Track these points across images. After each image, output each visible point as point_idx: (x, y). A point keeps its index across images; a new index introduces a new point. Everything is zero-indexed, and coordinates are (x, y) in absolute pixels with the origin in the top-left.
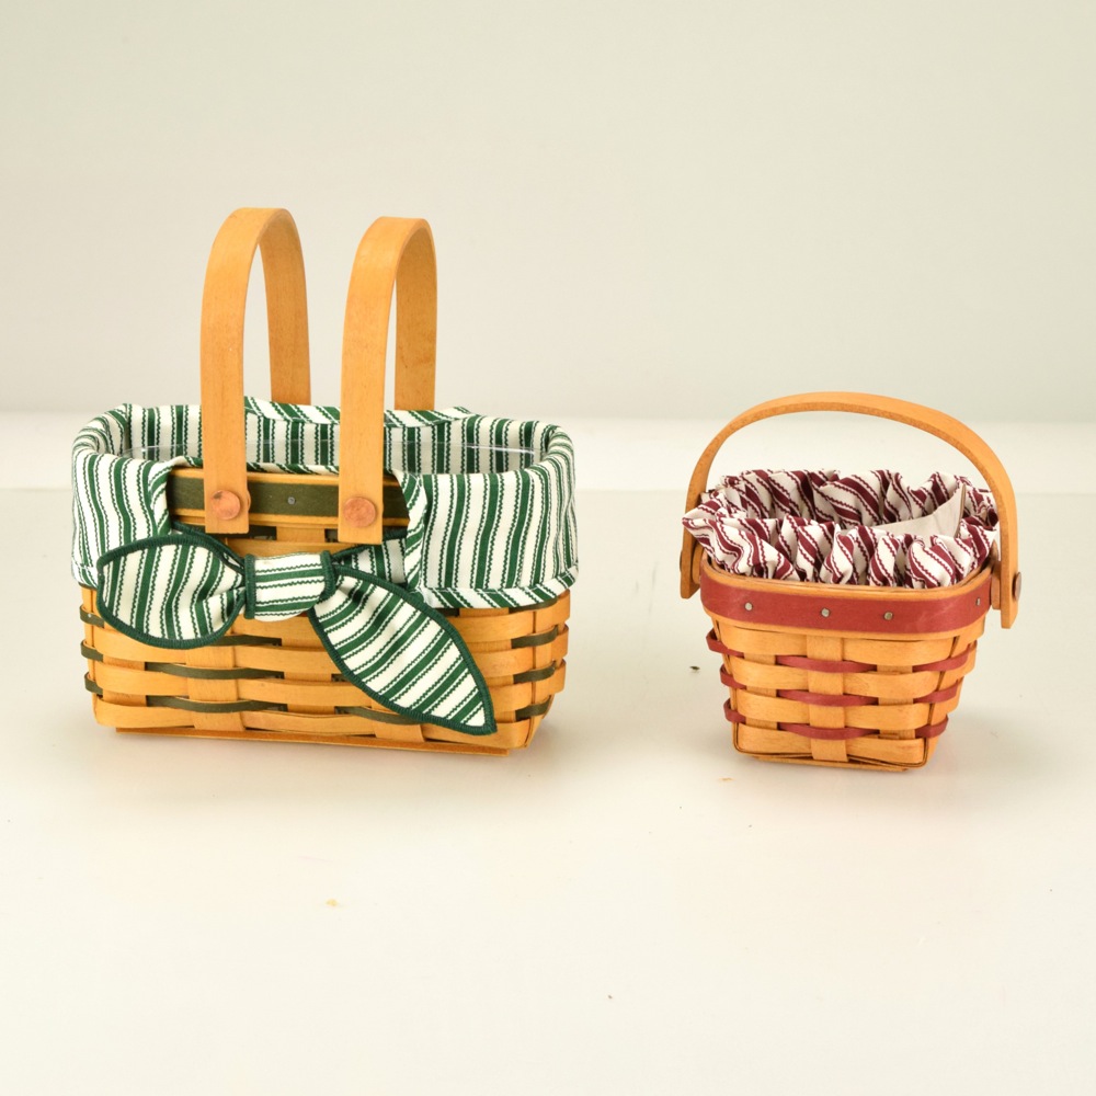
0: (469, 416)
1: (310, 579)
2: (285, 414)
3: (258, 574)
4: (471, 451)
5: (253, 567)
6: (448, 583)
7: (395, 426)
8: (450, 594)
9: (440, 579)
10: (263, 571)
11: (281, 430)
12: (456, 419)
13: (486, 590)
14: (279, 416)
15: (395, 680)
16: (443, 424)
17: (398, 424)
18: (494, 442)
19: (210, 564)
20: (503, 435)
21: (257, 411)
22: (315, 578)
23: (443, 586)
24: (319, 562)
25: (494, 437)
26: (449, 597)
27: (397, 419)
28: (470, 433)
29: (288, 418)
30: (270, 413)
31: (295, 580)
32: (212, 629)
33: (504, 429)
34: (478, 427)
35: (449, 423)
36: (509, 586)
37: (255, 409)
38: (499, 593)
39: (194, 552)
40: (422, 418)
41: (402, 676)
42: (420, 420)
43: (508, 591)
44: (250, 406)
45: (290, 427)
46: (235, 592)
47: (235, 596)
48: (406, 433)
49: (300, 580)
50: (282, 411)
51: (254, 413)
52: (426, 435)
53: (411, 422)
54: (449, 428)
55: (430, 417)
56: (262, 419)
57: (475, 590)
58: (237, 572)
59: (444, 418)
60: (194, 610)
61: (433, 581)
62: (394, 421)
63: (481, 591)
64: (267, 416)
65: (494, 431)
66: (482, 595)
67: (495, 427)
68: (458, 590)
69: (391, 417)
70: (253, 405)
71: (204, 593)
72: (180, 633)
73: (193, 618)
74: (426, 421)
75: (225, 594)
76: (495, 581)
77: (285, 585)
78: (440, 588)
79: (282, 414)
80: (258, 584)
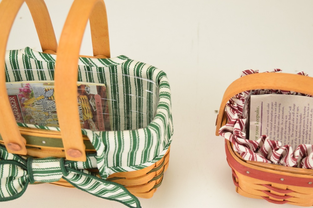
0: (124, 61)
1: (56, 173)
2: (46, 59)
3: (33, 170)
4: (126, 78)
5: (31, 167)
6: (118, 165)
7: (93, 66)
8: (119, 169)
9: (114, 164)
10: (35, 169)
11: (45, 65)
12: (119, 64)
13: (134, 166)
14: (44, 60)
15: (99, 191)
16: (114, 67)
17: (94, 65)
18: (136, 75)
19: (11, 171)
20: (140, 73)
21: (34, 57)
22: (59, 173)
23: (115, 166)
24: (59, 167)
25: (135, 73)
26: (118, 170)
27: (94, 63)
28: (125, 71)
29: (47, 61)
30: (40, 58)
31: (50, 174)
32: (17, 191)
33: (140, 71)
34: (129, 69)
35: (116, 66)
36: (144, 162)
37: (33, 56)
38: (140, 166)
39: (3, 167)
40: (104, 63)
41: (101, 190)
42: (104, 64)
43: (144, 164)
44: (31, 55)
45: (48, 64)
46: (24, 178)
47: (25, 180)
48: (98, 69)
49: (52, 174)
50: (44, 58)
51: (32, 58)
52: (107, 70)
53: (100, 65)
54: (116, 68)
55: (108, 63)
56: (36, 60)
57: (129, 166)
58: (24, 169)
59: (114, 64)
60: (7, 187)
61: (111, 164)
62: (92, 64)
63: (132, 167)
64: (39, 60)
65: (135, 71)
66: (132, 168)
67: (136, 69)
68: (122, 167)
69: (91, 62)
70: (32, 54)
71: (11, 179)
72: (3, 195)
73: (7, 190)
74: (106, 65)
75: (20, 179)
76: (138, 162)
77: (46, 176)
78: (114, 167)
79: (44, 59)
80: (34, 175)
